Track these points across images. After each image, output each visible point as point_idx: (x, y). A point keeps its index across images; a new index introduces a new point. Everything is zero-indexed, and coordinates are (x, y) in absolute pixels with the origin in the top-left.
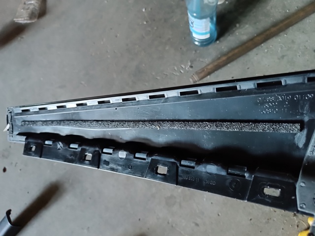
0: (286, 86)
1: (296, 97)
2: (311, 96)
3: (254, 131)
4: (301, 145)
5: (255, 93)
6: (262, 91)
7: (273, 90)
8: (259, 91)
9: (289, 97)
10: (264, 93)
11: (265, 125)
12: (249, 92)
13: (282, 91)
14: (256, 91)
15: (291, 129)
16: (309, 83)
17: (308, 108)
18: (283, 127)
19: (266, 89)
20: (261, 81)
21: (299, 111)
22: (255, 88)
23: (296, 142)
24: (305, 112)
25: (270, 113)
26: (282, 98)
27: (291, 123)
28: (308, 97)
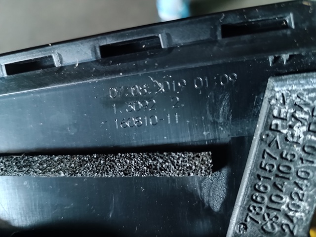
0: (170, 49)
1: (198, 83)
2: (233, 77)
3: (105, 175)
4: (217, 205)
5: (98, 74)
6: (112, 67)
7: (140, 62)
8: (107, 68)
9: (182, 83)
10: (118, 72)
11: (130, 159)
12: (81, 72)
13: (162, 65)
14: (100, 67)
15: (190, 168)
16: (226, 40)
17: (227, 109)
18: (173, 163)
19: (122, 61)
20: (109, 41)
21: (206, 118)
22: (97, 61)
23: (206, 199)
24: (221, 120)
25: (139, 126)
26: (166, 87)
27: (189, 151)
28: (224, 80)
